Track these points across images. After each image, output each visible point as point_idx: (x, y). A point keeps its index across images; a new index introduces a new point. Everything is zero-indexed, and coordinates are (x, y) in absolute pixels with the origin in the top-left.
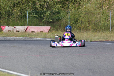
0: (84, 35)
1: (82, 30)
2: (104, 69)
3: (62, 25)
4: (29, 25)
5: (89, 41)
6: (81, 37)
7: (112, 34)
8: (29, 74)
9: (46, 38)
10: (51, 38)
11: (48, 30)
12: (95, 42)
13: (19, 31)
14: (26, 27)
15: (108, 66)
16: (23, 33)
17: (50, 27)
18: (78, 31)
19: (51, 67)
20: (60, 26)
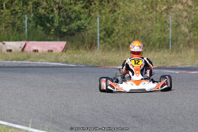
1: (120, 48)
2: (159, 116)
3: (86, 40)
4: (28, 40)
6: (119, 60)
7: (173, 55)
8: (30, 124)
9: (58, 62)
10: (66, 62)
11: (62, 48)
13: (10, 51)
14: (23, 43)
15: (165, 110)
16: (18, 53)
17: (65, 43)
18: (113, 50)
19: (67, 112)
20: (83, 42)
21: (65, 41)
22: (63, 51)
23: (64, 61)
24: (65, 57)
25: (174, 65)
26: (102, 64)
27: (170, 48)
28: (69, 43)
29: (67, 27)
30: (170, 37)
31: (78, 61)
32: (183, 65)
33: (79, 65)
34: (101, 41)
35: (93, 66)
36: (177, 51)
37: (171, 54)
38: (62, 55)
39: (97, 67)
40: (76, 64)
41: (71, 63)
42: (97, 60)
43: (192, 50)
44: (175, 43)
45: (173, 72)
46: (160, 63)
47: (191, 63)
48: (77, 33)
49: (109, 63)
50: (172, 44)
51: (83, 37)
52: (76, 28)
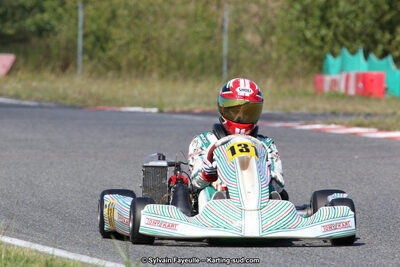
6: (124, 96)
17: (13, 57)
18: (110, 74)
20: (48, 56)
21: (12, 52)
22: (9, 73)
28: (21, 58)
29: (16, 25)
33: (43, 104)
34: (86, 57)
35: (73, 107)
38: (6, 82)
39: (80, 108)
40: (35, 101)
41: (29, 98)
46: (208, 104)
48: (35, 40)
50: (229, 67)
51: (48, 47)
52: (33, 29)
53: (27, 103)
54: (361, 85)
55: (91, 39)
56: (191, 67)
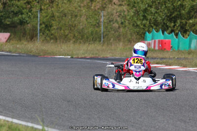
0: (61, 48)
1: (58, 41)
3: (28, 31)
5: (70, 57)
6: (56, 51)
7: (104, 48)
9: (3, 51)
10: (10, 52)
11: (6, 38)
12: (78, 58)
17: (9, 34)
18: (52, 41)
19: (10, 96)
20: (25, 34)
21: (9, 32)
22: (7, 41)
23: (7, 50)
24: (9, 47)
25: (105, 56)
26: (42, 54)
27: (102, 42)
28: (12, 34)
29: (11, 20)
30: (102, 31)
31: (20, 51)
32: (113, 56)
33: (21, 55)
34: (41, 34)
35: (34, 56)
36: (108, 44)
37: (102, 46)
38: (6, 45)
39: (37, 56)
40: (18, 53)
41: (14, 52)
42: (37, 49)
43: (121, 44)
44: (106, 37)
45: (104, 62)
46: (93, 54)
47: (120, 55)
48: (19, 26)
49: (48, 53)
50: (104, 38)
51: (25, 29)
52: (18, 22)
53: (14, 54)
54: (160, 45)
55: (43, 26)
56: (87, 38)
